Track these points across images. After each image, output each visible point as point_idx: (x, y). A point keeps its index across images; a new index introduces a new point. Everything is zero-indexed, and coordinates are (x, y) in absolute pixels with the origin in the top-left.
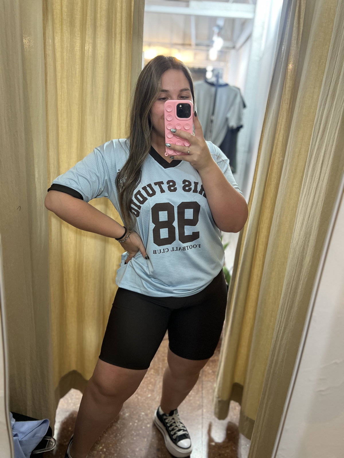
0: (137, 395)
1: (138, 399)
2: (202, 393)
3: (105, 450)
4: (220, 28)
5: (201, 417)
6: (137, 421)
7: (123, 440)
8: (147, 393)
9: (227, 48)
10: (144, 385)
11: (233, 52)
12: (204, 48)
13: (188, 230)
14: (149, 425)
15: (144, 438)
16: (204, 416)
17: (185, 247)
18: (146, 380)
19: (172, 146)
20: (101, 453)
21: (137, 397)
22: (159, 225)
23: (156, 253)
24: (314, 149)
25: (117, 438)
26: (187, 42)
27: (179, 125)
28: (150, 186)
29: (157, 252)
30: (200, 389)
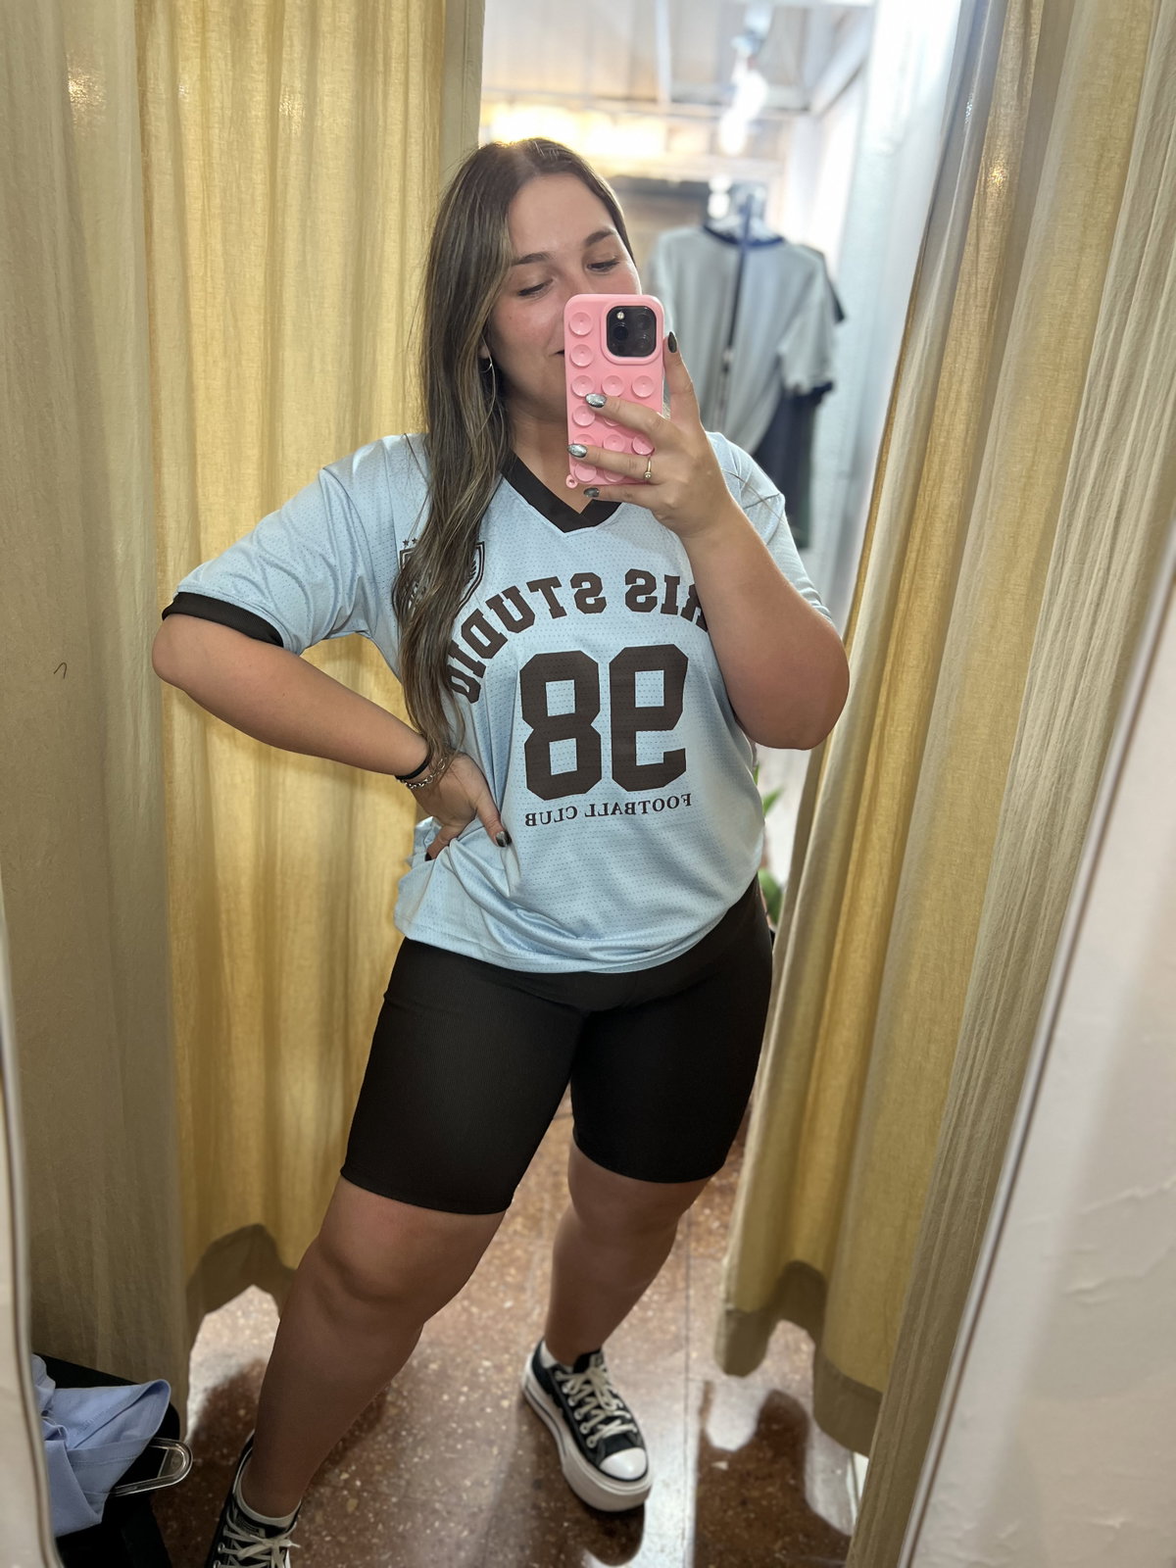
0: (466, 1303)
1: (471, 1315)
2: (687, 1298)
3: (358, 1483)
4: (758, 41)
5: (683, 1377)
6: (465, 1389)
7: (419, 1450)
8: (501, 1295)
9: (783, 110)
10: (492, 1269)
11: (801, 125)
12: (704, 111)
13: (649, 748)
14: (505, 1403)
15: (491, 1443)
16: (691, 1376)
17: (633, 804)
18: (498, 1253)
19: (593, 453)
20: (345, 1492)
21: (465, 1310)
22: (546, 729)
23: (534, 824)
24: (1086, 467)
25: (399, 1446)
26: (643, 90)
27: (614, 380)
28: (513, 593)
29: (538, 821)
30: (681, 1285)
